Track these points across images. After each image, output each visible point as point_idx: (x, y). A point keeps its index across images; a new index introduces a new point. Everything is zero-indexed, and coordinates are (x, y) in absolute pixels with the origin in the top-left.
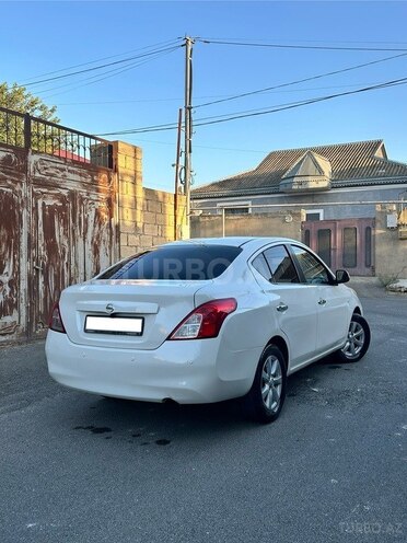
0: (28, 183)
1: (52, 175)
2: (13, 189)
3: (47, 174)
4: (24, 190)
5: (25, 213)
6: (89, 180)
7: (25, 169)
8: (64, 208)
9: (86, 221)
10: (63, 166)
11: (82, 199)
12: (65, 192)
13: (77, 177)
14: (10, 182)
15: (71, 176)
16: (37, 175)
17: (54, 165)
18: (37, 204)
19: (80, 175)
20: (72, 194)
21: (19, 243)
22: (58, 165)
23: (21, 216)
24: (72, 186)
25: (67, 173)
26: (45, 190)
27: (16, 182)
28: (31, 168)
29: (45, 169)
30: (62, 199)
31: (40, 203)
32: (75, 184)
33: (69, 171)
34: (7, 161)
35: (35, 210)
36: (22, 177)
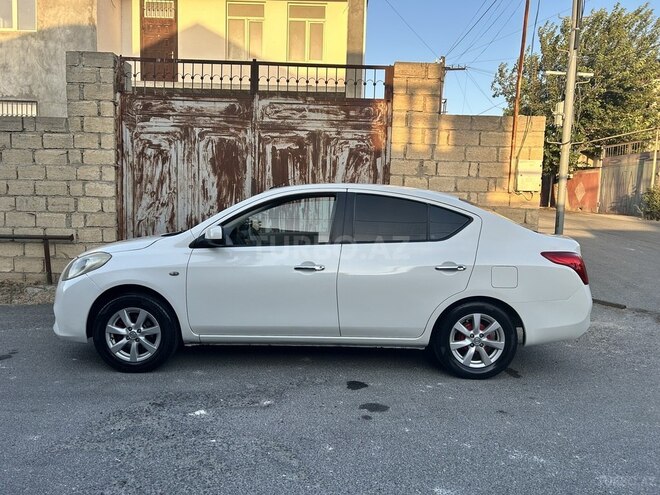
0: (253, 129)
1: (286, 118)
2: (236, 135)
3: (279, 118)
4: (250, 136)
5: (249, 159)
6: (341, 117)
7: (250, 116)
8: (302, 151)
9: (335, 164)
10: (301, 107)
11: (328, 140)
12: (303, 134)
13: (325, 116)
14: (233, 131)
15: (313, 116)
16: (266, 119)
17: (289, 106)
18: (264, 150)
19: (328, 112)
20: (314, 136)
21: (242, 187)
22: (294, 106)
23: (245, 162)
24: (312, 127)
25: (307, 113)
26: (277, 134)
27: (239, 130)
28: (259, 115)
29: (277, 112)
30: (299, 141)
31: (269, 148)
32: (319, 124)
33: (310, 110)
34: (230, 110)
35: (262, 155)
36: (246, 124)
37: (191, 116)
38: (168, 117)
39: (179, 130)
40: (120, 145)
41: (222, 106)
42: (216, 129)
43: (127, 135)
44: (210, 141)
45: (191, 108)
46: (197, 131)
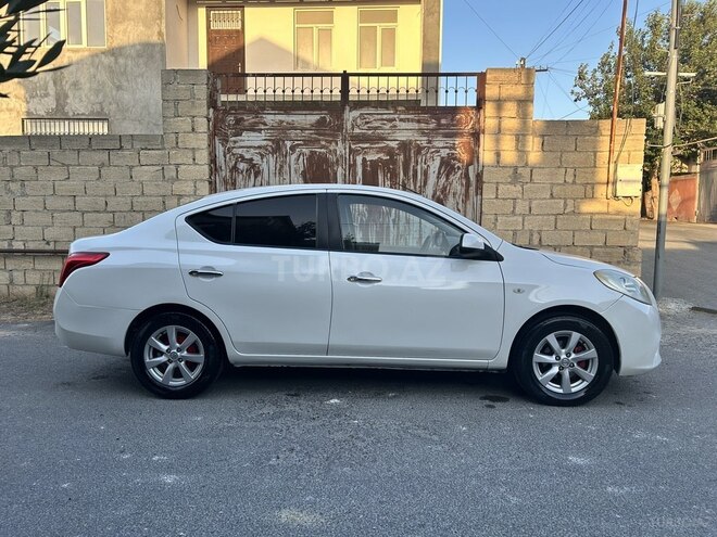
0: (344, 141)
1: (376, 128)
2: (327, 148)
3: (369, 129)
4: (341, 148)
5: (340, 171)
6: (432, 126)
7: (340, 128)
8: (393, 161)
9: (426, 173)
10: (392, 116)
11: (419, 149)
12: (394, 144)
13: (416, 126)
14: (323, 143)
15: (404, 125)
16: (357, 131)
17: (379, 117)
18: (355, 161)
19: (419, 121)
20: (404, 146)
22: (385, 117)
23: (335, 174)
24: (403, 136)
25: (398, 123)
26: (367, 145)
27: (330, 142)
28: (349, 126)
29: (367, 123)
30: (390, 151)
31: (359, 159)
32: (410, 134)
33: (401, 120)
34: (321, 122)
35: (353, 166)
36: (337, 136)
37: (282, 129)
38: (260, 131)
39: (270, 143)
40: (213, 160)
41: (313, 118)
42: (307, 142)
43: (220, 150)
44: (301, 154)
45: (282, 122)
46: (288, 144)
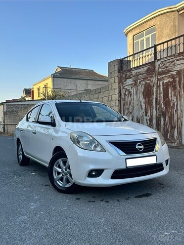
0: (156, 75)
1: (167, 67)
2: (150, 80)
3: (165, 68)
4: (154, 79)
5: (154, 90)
7: (154, 70)
8: (174, 81)
10: (173, 60)
12: (174, 73)
14: (149, 78)
16: (160, 70)
17: (168, 61)
20: (179, 73)
21: (152, 103)
22: (170, 60)
23: (153, 91)
24: (177, 68)
25: (176, 62)
26: (164, 76)
27: (151, 77)
28: (157, 69)
29: (164, 65)
30: (173, 77)
31: (161, 83)
32: (181, 66)
33: (177, 60)
34: (148, 69)
35: (159, 86)
36: (152, 74)
37: (137, 75)
38: (131, 78)
39: (133, 82)
40: (120, 92)
41: (146, 68)
42: (145, 79)
44: (142, 84)
45: (137, 72)
46: (139, 81)
